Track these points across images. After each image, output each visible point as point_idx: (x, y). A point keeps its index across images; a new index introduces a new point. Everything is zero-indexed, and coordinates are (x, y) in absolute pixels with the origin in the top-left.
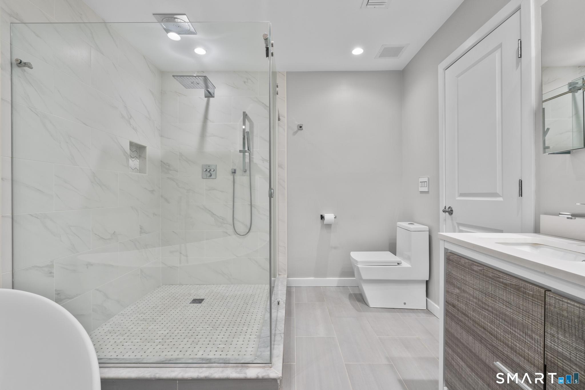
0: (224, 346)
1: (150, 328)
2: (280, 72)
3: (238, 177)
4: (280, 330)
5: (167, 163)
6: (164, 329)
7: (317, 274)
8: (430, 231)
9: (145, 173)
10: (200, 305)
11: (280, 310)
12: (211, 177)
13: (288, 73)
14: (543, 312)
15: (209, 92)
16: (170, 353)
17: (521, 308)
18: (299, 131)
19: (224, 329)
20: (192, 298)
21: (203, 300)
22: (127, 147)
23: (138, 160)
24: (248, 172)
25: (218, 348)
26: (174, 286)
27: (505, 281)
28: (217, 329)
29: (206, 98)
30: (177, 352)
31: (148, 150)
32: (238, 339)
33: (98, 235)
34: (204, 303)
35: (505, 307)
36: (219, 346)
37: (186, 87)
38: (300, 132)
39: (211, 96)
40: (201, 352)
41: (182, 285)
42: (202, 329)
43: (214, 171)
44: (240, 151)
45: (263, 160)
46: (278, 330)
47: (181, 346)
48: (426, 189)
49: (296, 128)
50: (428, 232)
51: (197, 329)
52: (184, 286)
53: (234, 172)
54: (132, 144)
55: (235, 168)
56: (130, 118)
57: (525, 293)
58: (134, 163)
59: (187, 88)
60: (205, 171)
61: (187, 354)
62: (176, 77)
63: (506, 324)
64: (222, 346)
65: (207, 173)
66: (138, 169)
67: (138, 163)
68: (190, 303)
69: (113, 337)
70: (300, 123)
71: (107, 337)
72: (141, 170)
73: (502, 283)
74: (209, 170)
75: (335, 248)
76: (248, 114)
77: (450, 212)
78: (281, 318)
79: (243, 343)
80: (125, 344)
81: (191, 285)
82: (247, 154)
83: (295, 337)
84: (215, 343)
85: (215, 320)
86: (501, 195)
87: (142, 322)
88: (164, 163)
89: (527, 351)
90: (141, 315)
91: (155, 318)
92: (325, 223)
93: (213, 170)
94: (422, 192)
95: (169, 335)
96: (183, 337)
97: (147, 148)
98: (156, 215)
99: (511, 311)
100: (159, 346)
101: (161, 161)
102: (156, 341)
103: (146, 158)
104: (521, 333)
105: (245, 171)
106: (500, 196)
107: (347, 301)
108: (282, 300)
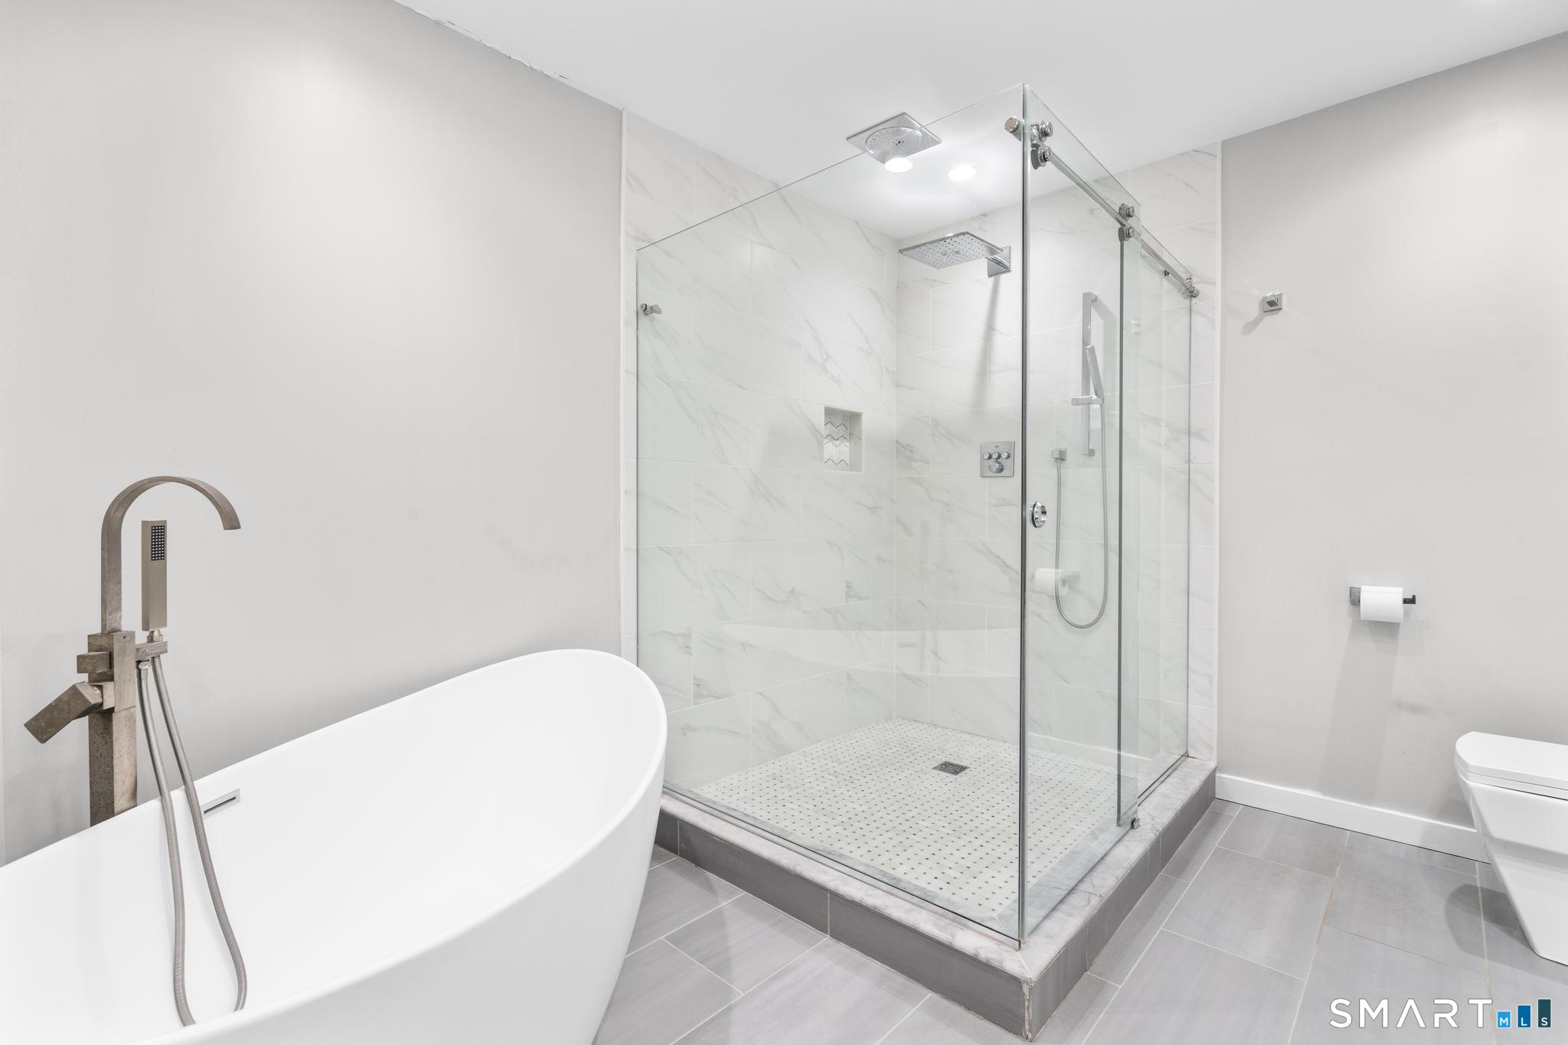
0: (958, 875)
1: (839, 791)
2: (1198, 151)
3: (1070, 470)
4: (1094, 886)
5: (908, 445)
6: (861, 802)
7: (1330, 784)
9: (860, 470)
10: (952, 777)
11: (1129, 841)
12: (1001, 474)
13: (1226, 144)
15: (999, 263)
16: (849, 848)
18: (1266, 318)
19: (977, 843)
20: (943, 758)
21: (963, 768)
22: (819, 419)
23: (848, 444)
24: (1098, 456)
25: (943, 873)
26: (917, 724)
28: (963, 836)
29: (992, 278)
30: (863, 851)
31: (865, 422)
32: (995, 874)
33: (763, 593)
34: (962, 777)
36: (948, 871)
37: (936, 265)
38: (1269, 319)
39: (1005, 270)
40: (906, 868)
41: (936, 726)
42: (930, 825)
43: (1008, 457)
44: (1076, 402)
45: (1144, 421)
46: (1092, 883)
47: (875, 843)
49: (1254, 311)
51: (921, 822)
52: (939, 729)
53: (1061, 458)
54: (830, 412)
55: (1063, 447)
56: (826, 360)
58: (836, 450)
59: (939, 268)
60: (987, 457)
61: (881, 860)
62: (905, 253)
64: (952, 873)
65: (991, 462)
66: (848, 462)
67: (847, 450)
68: (935, 768)
69: (775, 787)
70: (1269, 294)
71: (767, 784)
72: (853, 465)
74: (995, 456)
75: (1416, 709)
76: (1099, 297)
78: (1118, 861)
79: (1003, 884)
80: (788, 805)
81: (953, 730)
82: (1096, 407)
83: (1161, 928)
84: (942, 861)
85: (966, 818)
87: (830, 777)
88: (903, 446)
90: (833, 764)
91: (854, 776)
92: (1362, 618)
93: (1004, 456)
95: (865, 815)
96: (886, 828)
97: (864, 418)
98: (883, 561)
100: (839, 829)
101: (897, 442)
102: (838, 817)
103: (860, 439)
105: (1091, 453)
107: (1434, 903)
108: (1153, 819)
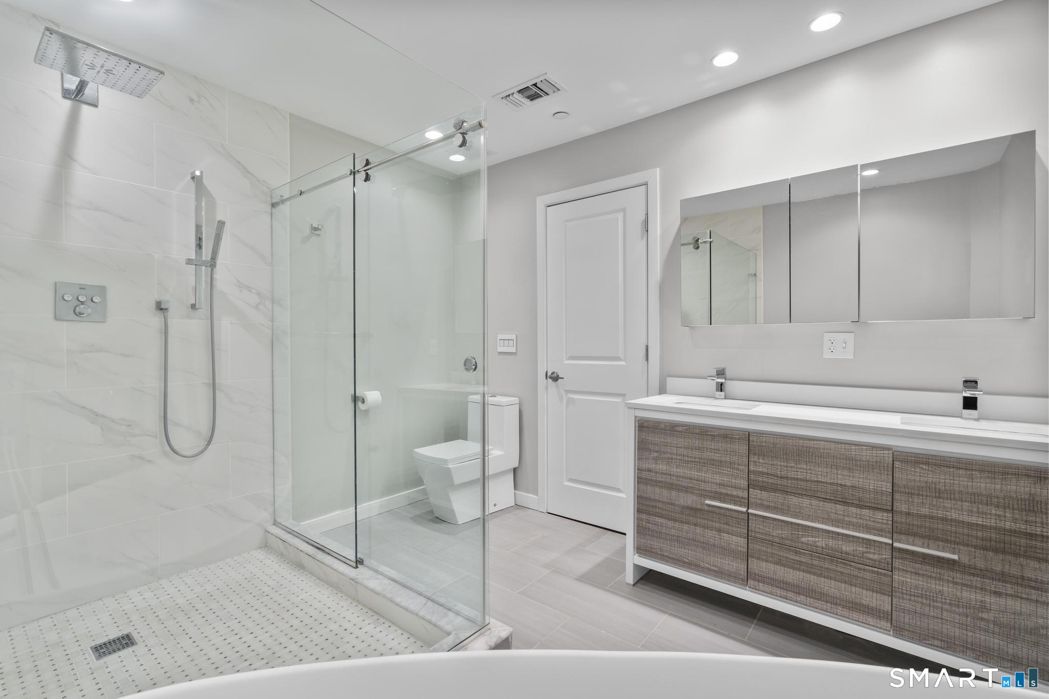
3: (174, 320)
8: (520, 404)
13: (293, 118)
14: (748, 448)
17: (729, 450)
18: (313, 238)
27: (712, 433)
35: (713, 454)
38: (314, 240)
44: (189, 262)
45: (240, 287)
48: (513, 350)
49: (307, 231)
50: (518, 405)
53: (163, 308)
57: (732, 438)
63: (714, 467)
73: (711, 435)
77: (555, 378)
86: (623, 358)
89: (734, 481)
94: (500, 353)
99: (720, 455)
104: (729, 469)
105: (194, 307)
106: (622, 360)
